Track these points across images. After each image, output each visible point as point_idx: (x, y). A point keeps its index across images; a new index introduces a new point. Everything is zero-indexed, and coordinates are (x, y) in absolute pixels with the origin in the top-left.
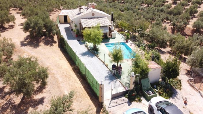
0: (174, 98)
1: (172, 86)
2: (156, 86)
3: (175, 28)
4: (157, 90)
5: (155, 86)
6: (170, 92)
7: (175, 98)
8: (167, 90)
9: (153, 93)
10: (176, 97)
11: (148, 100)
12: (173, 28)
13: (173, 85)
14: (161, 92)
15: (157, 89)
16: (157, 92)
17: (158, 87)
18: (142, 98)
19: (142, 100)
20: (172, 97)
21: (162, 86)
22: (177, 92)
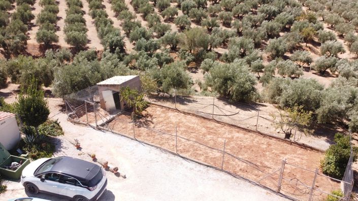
0: (60, 151)
1: (48, 136)
2: (21, 149)
3: (7, 49)
5: (19, 151)
6: (49, 146)
7: (62, 149)
8: (43, 144)
12: (4, 51)
14: (35, 154)
15: (26, 153)
16: (27, 157)
17: (24, 149)
18: (5, 183)
19: (6, 187)
20: (55, 151)
21: (31, 145)
22: (59, 141)
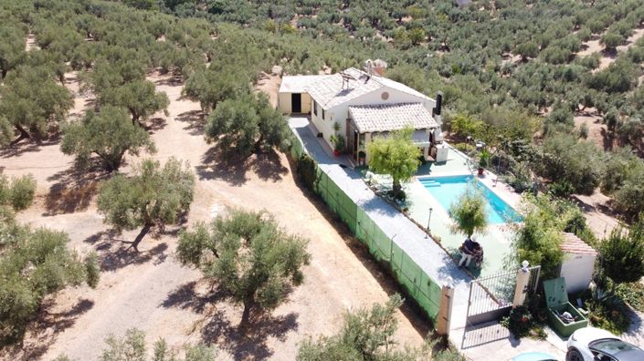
0: (634, 335)
1: (625, 304)
2: (583, 301)
3: (613, 130)
4: (585, 313)
5: (579, 301)
6: (621, 318)
7: (637, 334)
8: (614, 312)
9: (577, 317)
10: (638, 331)
11: (564, 334)
12: (607, 131)
13: (628, 301)
14: (598, 318)
15: (586, 310)
16: (586, 315)
17: (586, 303)
18: (547, 330)
19: (546, 336)
20: (626, 331)
21: (597, 302)
22: (639, 320)
